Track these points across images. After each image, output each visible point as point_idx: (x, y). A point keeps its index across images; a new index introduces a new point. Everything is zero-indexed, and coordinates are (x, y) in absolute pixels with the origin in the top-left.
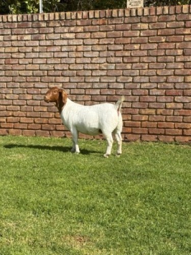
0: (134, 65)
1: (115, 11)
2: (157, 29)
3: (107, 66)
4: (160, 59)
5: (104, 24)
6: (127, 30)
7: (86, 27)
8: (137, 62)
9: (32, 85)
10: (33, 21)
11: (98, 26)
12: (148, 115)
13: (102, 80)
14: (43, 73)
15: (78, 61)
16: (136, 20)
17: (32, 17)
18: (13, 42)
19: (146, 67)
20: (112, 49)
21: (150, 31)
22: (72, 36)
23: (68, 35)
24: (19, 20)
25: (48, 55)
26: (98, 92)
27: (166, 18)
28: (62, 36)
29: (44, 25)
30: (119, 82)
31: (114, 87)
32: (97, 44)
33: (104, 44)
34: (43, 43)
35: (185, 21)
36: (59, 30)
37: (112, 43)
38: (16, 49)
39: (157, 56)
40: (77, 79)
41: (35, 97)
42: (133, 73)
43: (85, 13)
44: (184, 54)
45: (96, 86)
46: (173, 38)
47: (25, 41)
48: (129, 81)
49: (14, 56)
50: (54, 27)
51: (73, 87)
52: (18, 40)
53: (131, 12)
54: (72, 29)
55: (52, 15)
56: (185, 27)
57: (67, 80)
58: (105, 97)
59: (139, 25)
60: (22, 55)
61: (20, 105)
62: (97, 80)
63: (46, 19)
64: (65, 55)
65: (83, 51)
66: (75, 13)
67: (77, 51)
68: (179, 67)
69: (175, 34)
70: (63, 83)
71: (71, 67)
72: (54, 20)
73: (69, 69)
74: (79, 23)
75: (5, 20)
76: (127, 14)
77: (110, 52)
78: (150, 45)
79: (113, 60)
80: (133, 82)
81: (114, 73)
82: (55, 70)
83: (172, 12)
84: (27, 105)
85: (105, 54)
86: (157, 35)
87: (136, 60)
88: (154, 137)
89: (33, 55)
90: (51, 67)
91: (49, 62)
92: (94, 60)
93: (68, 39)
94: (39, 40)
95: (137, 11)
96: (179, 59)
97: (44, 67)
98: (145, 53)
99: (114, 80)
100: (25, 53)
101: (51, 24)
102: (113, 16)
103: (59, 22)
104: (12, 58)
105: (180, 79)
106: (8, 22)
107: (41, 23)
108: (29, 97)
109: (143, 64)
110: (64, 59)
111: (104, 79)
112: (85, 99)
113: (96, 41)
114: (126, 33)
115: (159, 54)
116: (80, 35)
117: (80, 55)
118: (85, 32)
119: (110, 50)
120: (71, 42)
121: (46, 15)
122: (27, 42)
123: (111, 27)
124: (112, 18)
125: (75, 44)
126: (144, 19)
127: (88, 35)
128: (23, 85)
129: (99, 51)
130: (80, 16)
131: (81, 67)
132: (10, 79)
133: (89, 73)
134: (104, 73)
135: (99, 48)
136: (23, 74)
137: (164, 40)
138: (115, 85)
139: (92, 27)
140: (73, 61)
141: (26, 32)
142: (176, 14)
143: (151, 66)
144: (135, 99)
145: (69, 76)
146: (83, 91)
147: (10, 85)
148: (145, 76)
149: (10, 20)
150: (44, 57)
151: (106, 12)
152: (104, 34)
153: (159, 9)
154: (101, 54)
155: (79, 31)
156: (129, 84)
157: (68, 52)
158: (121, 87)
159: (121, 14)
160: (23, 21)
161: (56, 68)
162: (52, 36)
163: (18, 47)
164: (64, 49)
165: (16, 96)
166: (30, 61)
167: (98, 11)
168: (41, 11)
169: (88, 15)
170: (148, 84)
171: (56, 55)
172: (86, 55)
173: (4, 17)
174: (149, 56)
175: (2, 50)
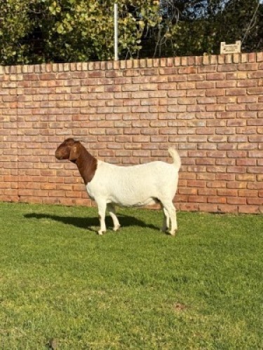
0: (230, 121)
1: (206, 58)
2: (258, 79)
3: (195, 123)
4: (261, 114)
5: (193, 73)
6: (220, 80)
7: (171, 76)
8: (233, 118)
9: (104, 145)
10: (106, 70)
11: (185, 76)
12: (247, 181)
13: (191, 140)
14: (118, 131)
15: (161, 116)
16: (231, 67)
17: (106, 65)
18: (82, 95)
19: (245, 124)
20: (203, 102)
21: (249, 81)
22: (154, 86)
23: (149, 86)
24: (91, 68)
25: (125, 110)
26: (185, 153)
28: (142, 87)
29: (120, 74)
30: (211, 142)
31: (205, 148)
32: (184, 97)
33: (193, 97)
34: (118, 95)
36: (139, 79)
37: (202, 95)
38: (86, 103)
39: (257, 111)
40: (159, 139)
41: (108, 160)
42: (228, 131)
43: (170, 60)
45: (183, 146)
47: (97, 92)
48: (222, 141)
49: (84, 111)
50: (132, 77)
51: (155, 148)
52: (88, 92)
53: (225, 59)
54: (154, 78)
55: (129, 62)
57: (147, 139)
58: (194, 159)
59: (236, 74)
60: (93, 110)
62: (185, 139)
63: (123, 67)
64: (144, 109)
65: (167, 105)
66: (158, 60)
67: (159, 105)
70: (142, 142)
71: (153, 124)
72: (133, 68)
73: (150, 126)
74: (162, 72)
75: (73, 69)
77: (199, 106)
78: (248, 97)
79: (204, 115)
80: (228, 142)
81: (204, 131)
82: (132, 127)
85: (194, 108)
86: (258, 86)
87: (232, 115)
88: (254, 208)
89: (107, 110)
90: (128, 124)
91: (126, 118)
92: (180, 116)
93: (149, 90)
94: (114, 92)
95: (232, 57)
97: (118, 124)
98: (243, 107)
99: (205, 139)
100: (97, 107)
101: (129, 73)
102: (204, 63)
103: (138, 71)
104: (81, 113)
106: (76, 70)
107: (116, 72)
109: (240, 120)
110: (144, 115)
111: (193, 138)
113: (183, 93)
114: (219, 84)
115: (260, 108)
116: (163, 86)
117: (163, 109)
118: (169, 82)
119: (200, 104)
120: (152, 94)
121: (123, 62)
122: (99, 95)
123: (201, 76)
124: (202, 65)
125: (157, 96)
126: (242, 67)
127: (173, 86)
128: (94, 145)
129: (187, 105)
130: (163, 64)
131: (164, 124)
133: (174, 131)
134: (192, 131)
135: (186, 101)
136: (94, 133)
138: (206, 145)
139: (179, 76)
140: (154, 116)
141: (99, 83)
143: (251, 122)
144: (230, 162)
145: (150, 135)
146: (166, 153)
148: (242, 134)
149: (79, 69)
150: (119, 111)
151: (195, 59)
152: (193, 85)
153: (260, 55)
154: (189, 108)
155: (162, 81)
156: (223, 144)
157: (149, 106)
158: (213, 148)
159: (213, 61)
160: (94, 70)
161: (134, 125)
162: (130, 87)
163: (89, 100)
164: (144, 102)
166: (103, 116)
167: (186, 58)
168: (116, 57)
169: (174, 62)
170: (247, 145)
171: (134, 109)
172: (170, 109)
173: (73, 65)
174: (247, 110)
175: (70, 104)
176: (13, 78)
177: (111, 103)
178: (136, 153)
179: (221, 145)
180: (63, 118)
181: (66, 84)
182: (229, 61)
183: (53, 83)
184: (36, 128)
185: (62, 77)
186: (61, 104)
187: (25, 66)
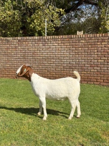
0: (79, 55)
1: (72, 36)
2: (88, 43)
3: (69, 56)
4: (89, 53)
5: (68, 40)
6: (77, 43)
7: (62, 42)
8: (80, 54)
9: (42, 62)
10: (43, 39)
11: (66, 41)
12: (84, 74)
14: (46, 58)
15: (59, 53)
16: (80, 39)
17: (43, 38)
18: (35, 46)
19: (84, 56)
20: (71, 49)
21: (85, 43)
22: (57, 44)
23: (55, 44)
24: (38, 38)
25: (48, 51)
26: (66, 65)
27: (91, 39)
28: (53, 45)
29: (47, 40)
30: (74, 62)
33: (69, 48)
34: (46, 47)
35: (98, 40)
36: (52, 42)
37: (71, 47)
38: (36, 49)
39: (88, 52)
40: (58, 60)
41: (43, 66)
42: (79, 58)
43: (62, 36)
44: (97, 52)
45: (65, 63)
46: (93, 46)
47: (40, 46)
49: (36, 51)
50: (50, 41)
51: (57, 63)
52: (37, 46)
53: (78, 36)
54: (57, 42)
55: (50, 37)
56: (98, 42)
57: (55, 60)
58: (68, 67)
59: (81, 41)
60: (39, 51)
61: (37, 70)
62: (66, 60)
64: (54, 51)
66: (58, 36)
67: (58, 50)
68: (96, 56)
69: (94, 44)
70: (53, 61)
71: (56, 56)
72: (51, 39)
73: (56, 57)
74: (59, 40)
75: (33, 39)
76: (77, 37)
78: (85, 48)
79: (71, 53)
80: (79, 62)
81: (72, 58)
82: (50, 57)
83: (93, 36)
84: (40, 69)
85: (69, 51)
86: (88, 45)
87: (80, 53)
88: (86, 82)
89: (43, 51)
90: (49, 56)
91: (48, 54)
92: (65, 53)
93: (55, 46)
95: (80, 36)
96: (95, 53)
97: (46, 56)
98: (83, 51)
99: (72, 61)
100: (40, 50)
101: (49, 40)
102: (72, 37)
104: (35, 52)
105: (96, 61)
106: (34, 39)
108: (41, 66)
109: (82, 55)
110: (54, 53)
111: (68, 60)
112: (61, 68)
113: (65, 47)
114: (76, 44)
115: (88, 51)
116: (60, 44)
117: (60, 51)
118: (61, 43)
121: (48, 37)
123: (71, 41)
124: (71, 38)
125: (58, 47)
126: (83, 39)
127: (63, 44)
128: (39, 62)
129: (67, 50)
130: (60, 38)
131: (60, 56)
132: (34, 60)
133: (63, 58)
134: (68, 58)
135: (66, 49)
136: (39, 58)
137: (90, 47)
138: (72, 63)
139: (64, 41)
140: (57, 53)
141: (40, 43)
142: (94, 37)
143: (86, 56)
144: (79, 68)
146: (60, 65)
147: (34, 62)
148: (83, 59)
149: (35, 39)
150: (46, 52)
151: (69, 36)
152: (68, 44)
153: (89, 35)
154: (67, 51)
156: (77, 62)
157: (55, 50)
158: (74, 64)
159: (75, 37)
160: (39, 39)
161: (51, 56)
162: (50, 44)
163: (37, 48)
164: (54, 49)
165: (36, 66)
166: (42, 53)
167: (66, 36)
168: (46, 35)
169: (63, 37)
170: (84, 62)
171: (51, 51)
172: (62, 51)
173: (33, 37)
174: (85, 52)
175: (32, 49)
176: (15, 41)
177: (44, 49)
178: (51, 65)
179: (77, 63)
180: (29, 53)
181: (31, 43)
182: (79, 37)
183: (27, 43)
184: (22, 57)
185: (30, 41)
186: (29, 49)
187: (19, 38)
